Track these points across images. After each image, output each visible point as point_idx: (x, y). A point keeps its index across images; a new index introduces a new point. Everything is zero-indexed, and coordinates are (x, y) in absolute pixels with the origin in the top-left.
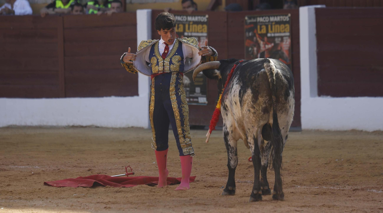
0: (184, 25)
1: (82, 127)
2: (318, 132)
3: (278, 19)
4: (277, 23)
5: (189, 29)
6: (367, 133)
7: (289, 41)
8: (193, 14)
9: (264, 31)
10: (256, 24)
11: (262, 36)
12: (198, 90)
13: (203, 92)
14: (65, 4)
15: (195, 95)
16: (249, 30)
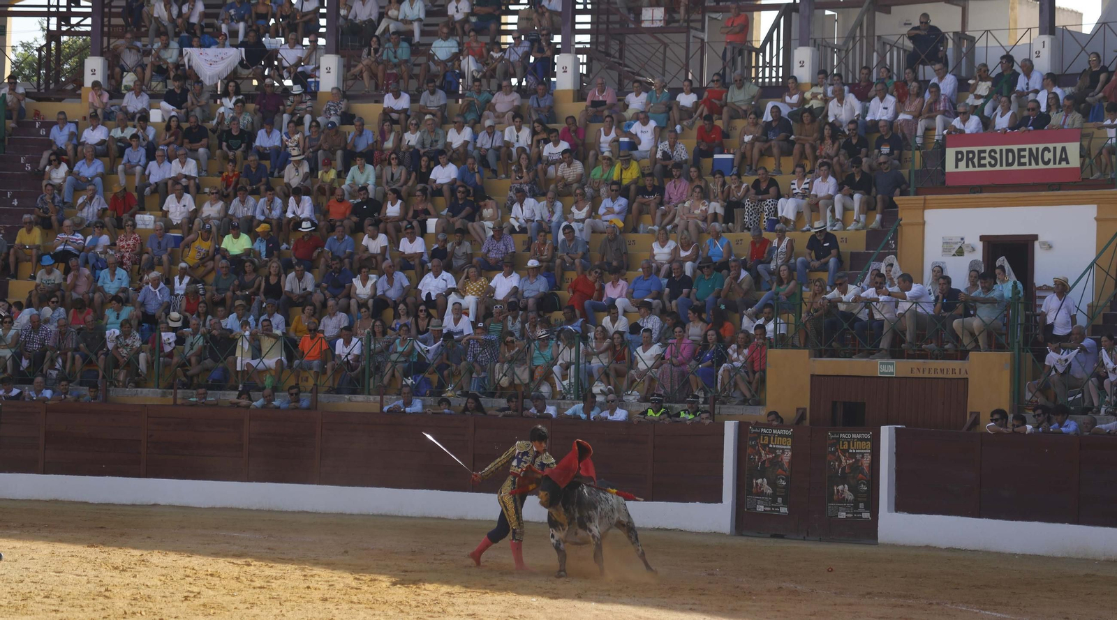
0: (769, 437)
1: (667, 530)
2: (894, 546)
3: (860, 436)
4: (859, 439)
5: (774, 441)
6: (940, 549)
7: (870, 457)
8: (777, 428)
9: (846, 447)
10: (838, 439)
11: (844, 452)
12: (780, 500)
13: (785, 503)
14: (656, 412)
15: (777, 505)
16: (831, 446)
